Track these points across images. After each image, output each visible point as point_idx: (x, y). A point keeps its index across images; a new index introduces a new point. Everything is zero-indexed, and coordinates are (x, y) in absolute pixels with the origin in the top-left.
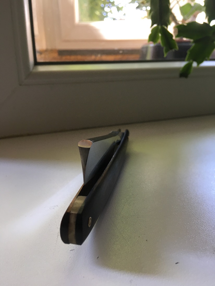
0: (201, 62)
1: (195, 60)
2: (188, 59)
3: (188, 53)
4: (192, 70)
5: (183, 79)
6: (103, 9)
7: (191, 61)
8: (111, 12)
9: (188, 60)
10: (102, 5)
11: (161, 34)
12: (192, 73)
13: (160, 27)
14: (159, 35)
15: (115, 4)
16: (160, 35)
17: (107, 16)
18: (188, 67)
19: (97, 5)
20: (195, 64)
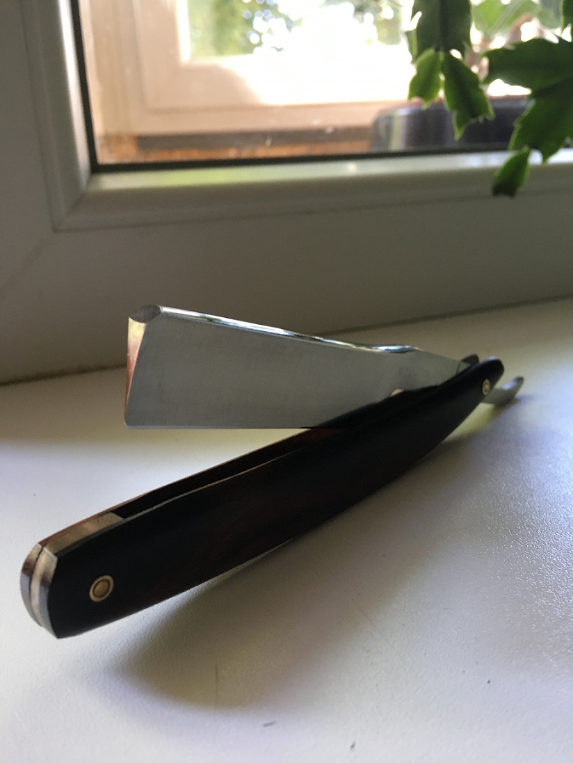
0: (553, 151)
1: (535, 146)
2: (516, 143)
3: (517, 126)
4: (527, 174)
5: (504, 200)
6: (249, 22)
7: (525, 149)
8: (270, 31)
9: (517, 147)
10: (245, 13)
11: (445, 75)
12: (527, 182)
13: (441, 56)
14: (439, 78)
15: (280, 10)
16: (442, 77)
17: (260, 44)
18: (518, 165)
19: (233, 13)
20: (536, 158)
